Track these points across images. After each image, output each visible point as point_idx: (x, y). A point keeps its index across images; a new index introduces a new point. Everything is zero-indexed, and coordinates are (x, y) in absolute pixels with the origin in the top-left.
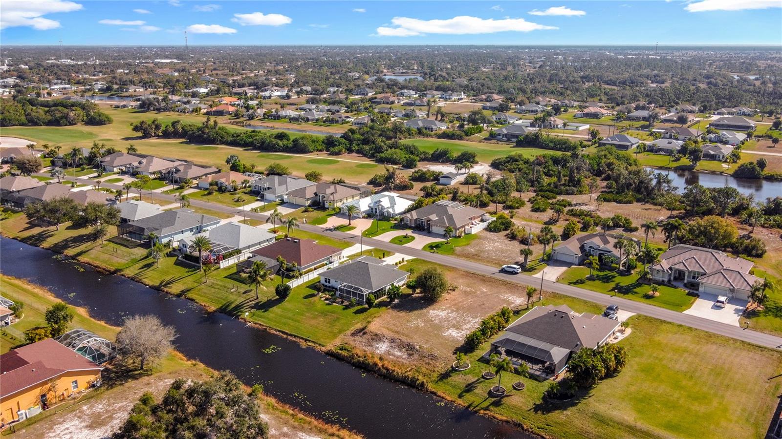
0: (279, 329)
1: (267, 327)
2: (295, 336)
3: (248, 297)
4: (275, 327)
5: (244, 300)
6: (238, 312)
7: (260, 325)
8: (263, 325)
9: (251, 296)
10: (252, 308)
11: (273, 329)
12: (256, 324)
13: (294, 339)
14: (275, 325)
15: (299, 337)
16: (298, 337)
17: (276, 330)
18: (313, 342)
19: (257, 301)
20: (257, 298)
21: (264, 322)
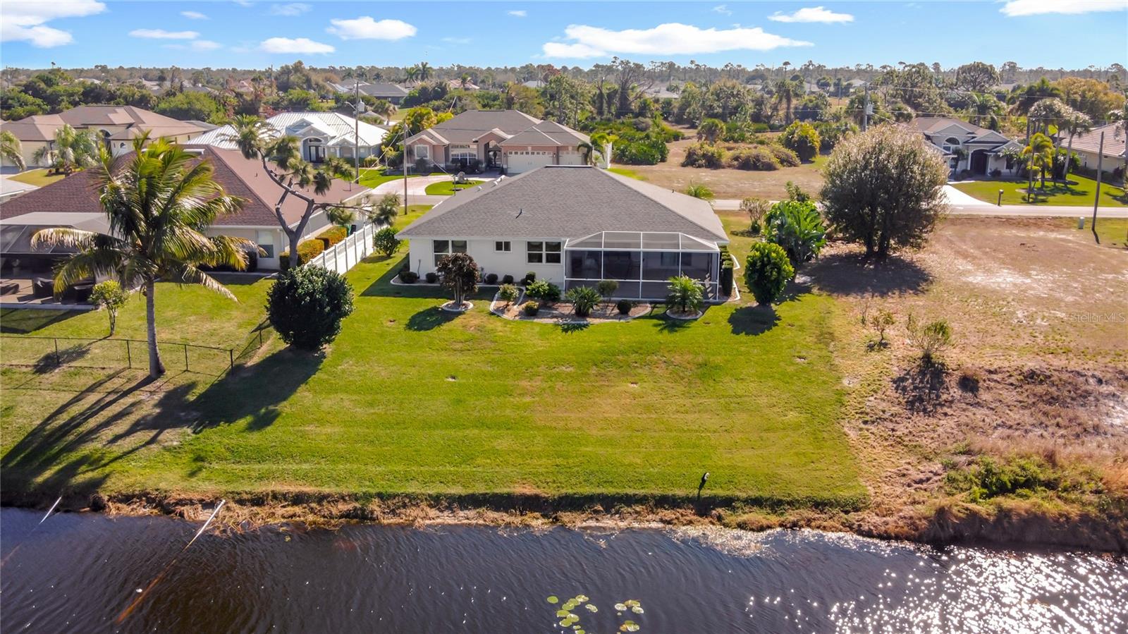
0: (457, 490)
1: (367, 497)
2: (611, 504)
3: (85, 381)
4: (412, 488)
5: (68, 397)
6: (72, 469)
7: (298, 499)
8: (321, 499)
9: (101, 375)
10: (158, 423)
11: (413, 500)
12: (258, 501)
13: (608, 522)
14: (408, 478)
15: (642, 500)
16: (629, 500)
17: (436, 501)
18: (757, 502)
19: (163, 386)
20: (158, 371)
21: (297, 476)
